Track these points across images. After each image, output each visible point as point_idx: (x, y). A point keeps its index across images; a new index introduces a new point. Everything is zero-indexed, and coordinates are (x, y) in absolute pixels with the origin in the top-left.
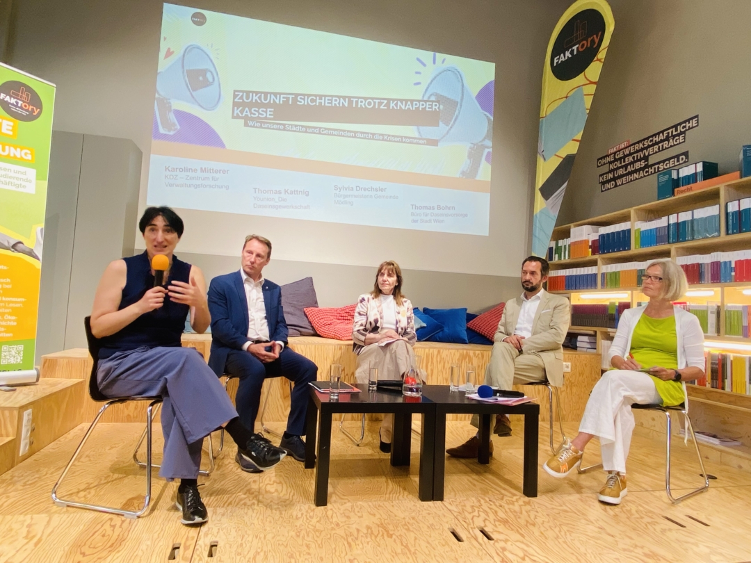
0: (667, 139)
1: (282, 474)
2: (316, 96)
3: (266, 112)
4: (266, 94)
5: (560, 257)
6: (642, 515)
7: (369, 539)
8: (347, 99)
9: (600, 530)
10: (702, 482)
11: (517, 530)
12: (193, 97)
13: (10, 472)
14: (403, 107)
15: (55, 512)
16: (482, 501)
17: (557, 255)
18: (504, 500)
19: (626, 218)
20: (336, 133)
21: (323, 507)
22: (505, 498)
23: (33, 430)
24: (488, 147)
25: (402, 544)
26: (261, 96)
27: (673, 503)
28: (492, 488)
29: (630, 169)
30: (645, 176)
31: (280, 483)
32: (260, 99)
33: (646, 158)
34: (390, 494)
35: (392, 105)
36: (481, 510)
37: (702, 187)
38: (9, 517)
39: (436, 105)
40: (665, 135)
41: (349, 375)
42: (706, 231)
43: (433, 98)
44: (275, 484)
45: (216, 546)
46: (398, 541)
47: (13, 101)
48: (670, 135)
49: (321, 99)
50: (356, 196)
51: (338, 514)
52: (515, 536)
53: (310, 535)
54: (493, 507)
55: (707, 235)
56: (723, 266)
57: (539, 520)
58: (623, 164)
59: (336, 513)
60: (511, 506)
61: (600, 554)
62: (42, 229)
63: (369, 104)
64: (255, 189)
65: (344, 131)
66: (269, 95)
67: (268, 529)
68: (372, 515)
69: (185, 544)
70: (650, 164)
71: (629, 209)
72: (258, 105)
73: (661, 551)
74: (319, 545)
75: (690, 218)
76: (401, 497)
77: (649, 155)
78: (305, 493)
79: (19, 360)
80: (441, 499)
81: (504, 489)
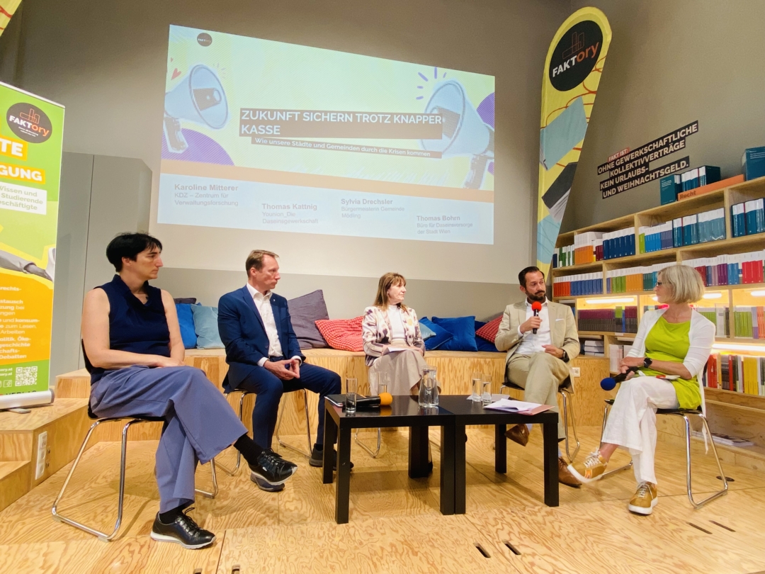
0: (667, 145)
1: (300, 490)
2: (321, 112)
3: (273, 129)
4: (272, 111)
5: (564, 264)
6: (667, 523)
7: (394, 558)
8: (351, 115)
9: (626, 540)
10: (721, 485)
11: (544, 544)
12: (201, 116)
13: (26, 496)
14: (407, 121)
15: (73, 538)
16: (505, 513)
17: (561, 262)
18: (526, 510)
19: (629, 224)
20: (341, 147)
21: (344, 525)
22: (527, 509)
23: (49, 452)
24: (491, 158)
25: (428, 563)
26: (267, 114)
27: (695, 508)
28: (513, 498)
29: (630, 175)
30: (646, 182)
31: (300, 499)
32: (267, 117)
33: (646, 165)
34: (411, 508)
35: (396, 119)
36: (505, 522)
37: (705, 191)
38: (24, 546)
39: (438, 119)
40: (665, 141)
41: (363, 387)
42: (713, 235)
43: (435, 112)
44: (295, 501)
45: (238, 570)
46: (423, 558)
47: (23, 123)
48: (670, 141)
49: (326, 115)
50: (363, 209)
51: (361, 532)
52: (541, 550)
53: (334, 555)
54: (516, 518)
55: (713, 238)
56: (730, 268)
57: (564, 532)
58: (623, 171)
59: (358, 531)
60: (534, 517)
61: (630, 566)
62: (54, 250)
63: (374, 118)
64: (264, 205)
65: (350, 145)
66: (275, 113)
67: (290, 550)
68: (394, 531)
69: (206, 569)
70: (651, 169)
71: (632, 215)
72: (265, 123)
73: (691, 560)
74: (344, 566)
75: (695, 222)
76: (422, 511)
77: (649, 161)
78: (326, 511)
79: (33, 382)
80: (463, 511)
81: (526, 499)
